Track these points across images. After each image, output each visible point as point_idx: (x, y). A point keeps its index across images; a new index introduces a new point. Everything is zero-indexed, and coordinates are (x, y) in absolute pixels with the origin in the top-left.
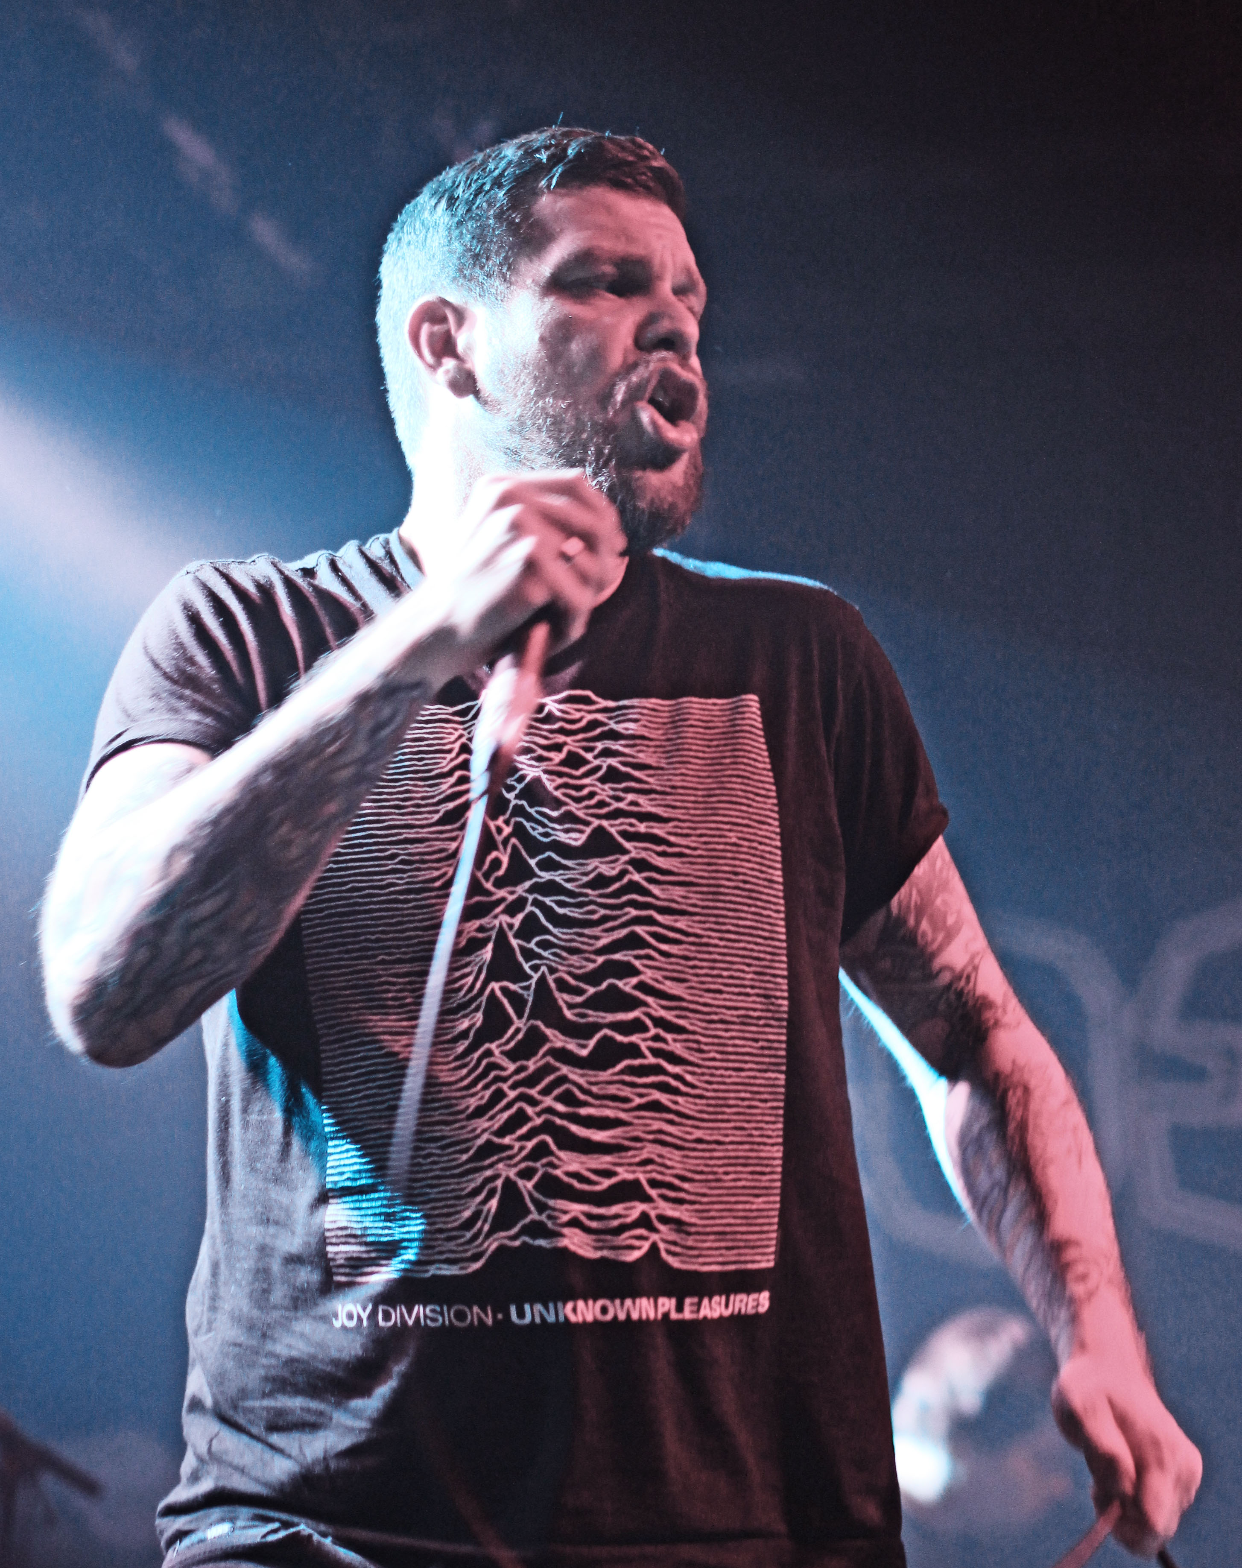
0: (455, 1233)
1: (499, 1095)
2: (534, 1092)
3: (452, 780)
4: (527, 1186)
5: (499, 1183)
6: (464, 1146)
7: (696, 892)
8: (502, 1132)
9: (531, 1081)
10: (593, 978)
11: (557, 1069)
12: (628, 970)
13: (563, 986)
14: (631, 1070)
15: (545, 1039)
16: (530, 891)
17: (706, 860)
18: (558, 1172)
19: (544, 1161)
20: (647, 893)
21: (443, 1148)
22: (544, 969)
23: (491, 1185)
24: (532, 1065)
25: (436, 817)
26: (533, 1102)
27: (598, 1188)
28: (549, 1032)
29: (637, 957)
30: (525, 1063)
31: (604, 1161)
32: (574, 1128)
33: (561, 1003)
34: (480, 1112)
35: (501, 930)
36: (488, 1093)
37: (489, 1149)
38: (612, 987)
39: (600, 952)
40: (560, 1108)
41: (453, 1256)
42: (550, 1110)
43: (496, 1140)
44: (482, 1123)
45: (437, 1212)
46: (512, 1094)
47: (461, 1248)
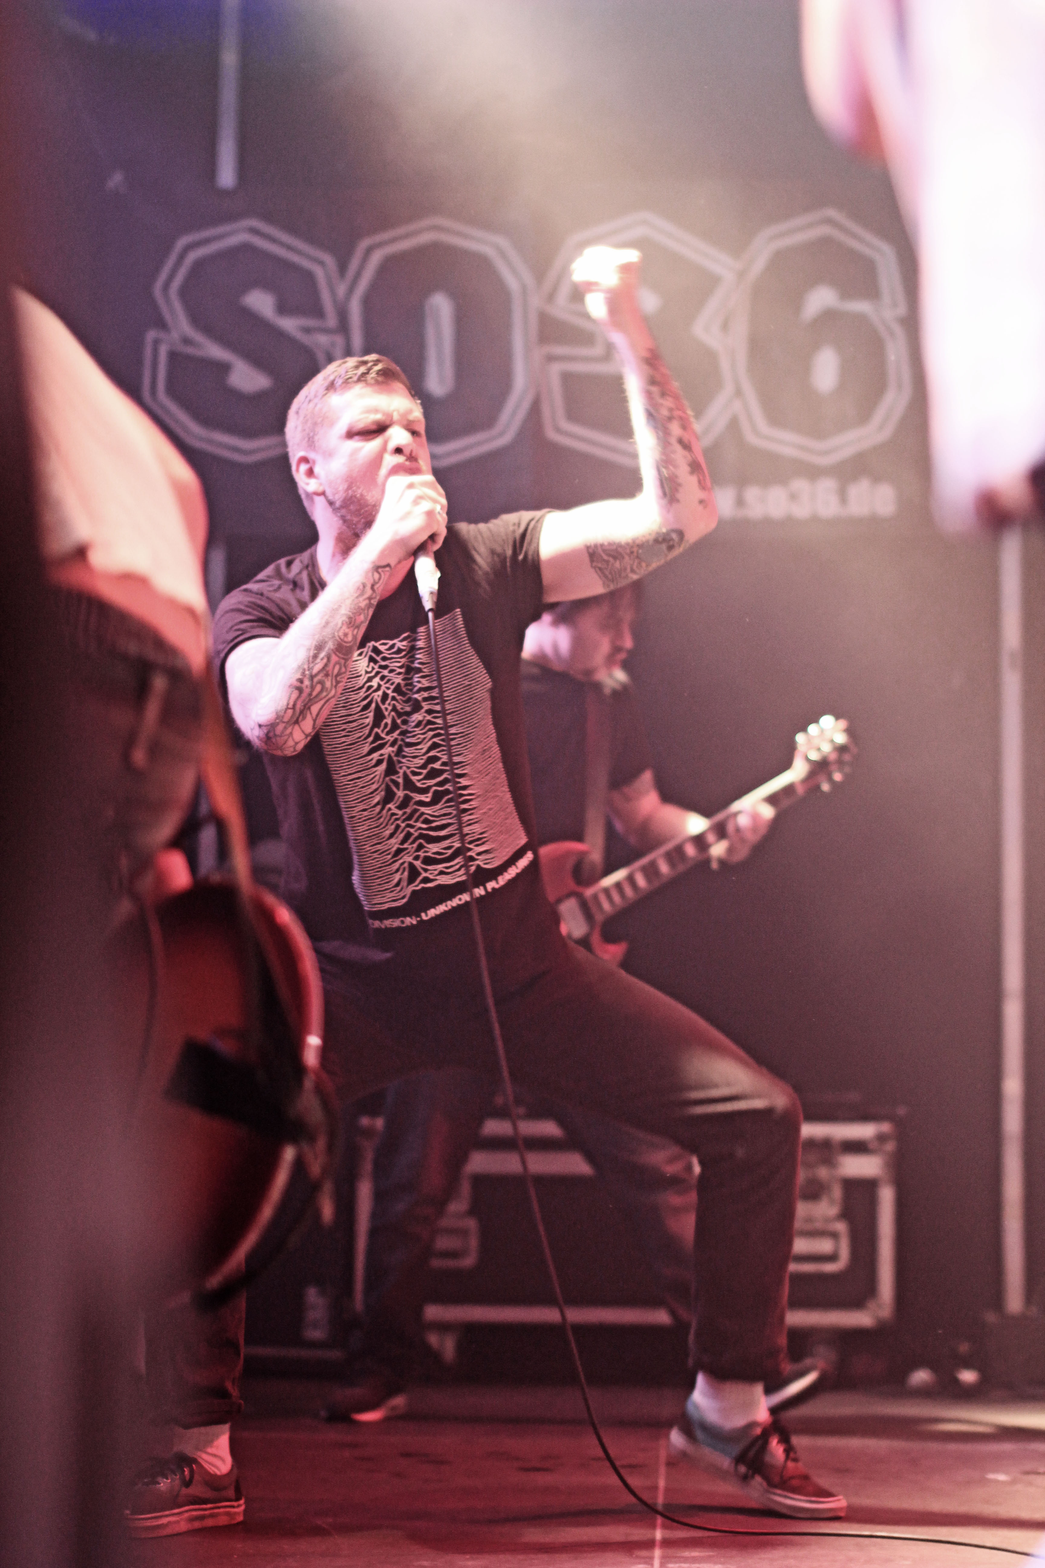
0: (393, 889)
1: (398, 827)
2: (411, 822)
3: (364, 690)
4: (418, 864)
5: (406, 865)
6: (388, 852)
7: (455, 715)
8: (403, 843)
9: (409, 818)
10: (423, 767)
11: (419, 810)
12: (435, 759)
13: (415, 774)
14: (448, 801)
15: (411, 798)
16: (399, 735)
17: (456, 699)
18: (429, 854)
19: (423, 851)
20: (434, 723)
21: (380, 854)
22: (404, 768)
23: (403, 866)
24: (408, 810)
25: (359, 709)
26: (412, 826)
27: (447, 855)
28: (412, 795)
29: (439, 752)
30: (405, 810)
31: (446, 843)
32: (432, 833)
33: (415, 781)
34: (391, 836)
35: (390, 756)
36: (393, 827)
37: (399, 851)
38: (433, 768)
39: (424, 754)
40: (424, 826)
41: (395, 898)
42: (420, 828)
43: (401, 847)
44: (393, 841)
45: (383, 882)
46: (403, 825)
47: (398, 894)
